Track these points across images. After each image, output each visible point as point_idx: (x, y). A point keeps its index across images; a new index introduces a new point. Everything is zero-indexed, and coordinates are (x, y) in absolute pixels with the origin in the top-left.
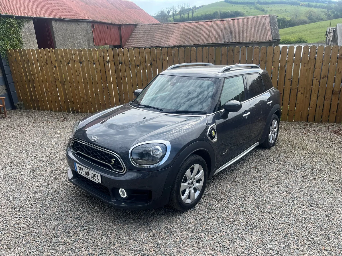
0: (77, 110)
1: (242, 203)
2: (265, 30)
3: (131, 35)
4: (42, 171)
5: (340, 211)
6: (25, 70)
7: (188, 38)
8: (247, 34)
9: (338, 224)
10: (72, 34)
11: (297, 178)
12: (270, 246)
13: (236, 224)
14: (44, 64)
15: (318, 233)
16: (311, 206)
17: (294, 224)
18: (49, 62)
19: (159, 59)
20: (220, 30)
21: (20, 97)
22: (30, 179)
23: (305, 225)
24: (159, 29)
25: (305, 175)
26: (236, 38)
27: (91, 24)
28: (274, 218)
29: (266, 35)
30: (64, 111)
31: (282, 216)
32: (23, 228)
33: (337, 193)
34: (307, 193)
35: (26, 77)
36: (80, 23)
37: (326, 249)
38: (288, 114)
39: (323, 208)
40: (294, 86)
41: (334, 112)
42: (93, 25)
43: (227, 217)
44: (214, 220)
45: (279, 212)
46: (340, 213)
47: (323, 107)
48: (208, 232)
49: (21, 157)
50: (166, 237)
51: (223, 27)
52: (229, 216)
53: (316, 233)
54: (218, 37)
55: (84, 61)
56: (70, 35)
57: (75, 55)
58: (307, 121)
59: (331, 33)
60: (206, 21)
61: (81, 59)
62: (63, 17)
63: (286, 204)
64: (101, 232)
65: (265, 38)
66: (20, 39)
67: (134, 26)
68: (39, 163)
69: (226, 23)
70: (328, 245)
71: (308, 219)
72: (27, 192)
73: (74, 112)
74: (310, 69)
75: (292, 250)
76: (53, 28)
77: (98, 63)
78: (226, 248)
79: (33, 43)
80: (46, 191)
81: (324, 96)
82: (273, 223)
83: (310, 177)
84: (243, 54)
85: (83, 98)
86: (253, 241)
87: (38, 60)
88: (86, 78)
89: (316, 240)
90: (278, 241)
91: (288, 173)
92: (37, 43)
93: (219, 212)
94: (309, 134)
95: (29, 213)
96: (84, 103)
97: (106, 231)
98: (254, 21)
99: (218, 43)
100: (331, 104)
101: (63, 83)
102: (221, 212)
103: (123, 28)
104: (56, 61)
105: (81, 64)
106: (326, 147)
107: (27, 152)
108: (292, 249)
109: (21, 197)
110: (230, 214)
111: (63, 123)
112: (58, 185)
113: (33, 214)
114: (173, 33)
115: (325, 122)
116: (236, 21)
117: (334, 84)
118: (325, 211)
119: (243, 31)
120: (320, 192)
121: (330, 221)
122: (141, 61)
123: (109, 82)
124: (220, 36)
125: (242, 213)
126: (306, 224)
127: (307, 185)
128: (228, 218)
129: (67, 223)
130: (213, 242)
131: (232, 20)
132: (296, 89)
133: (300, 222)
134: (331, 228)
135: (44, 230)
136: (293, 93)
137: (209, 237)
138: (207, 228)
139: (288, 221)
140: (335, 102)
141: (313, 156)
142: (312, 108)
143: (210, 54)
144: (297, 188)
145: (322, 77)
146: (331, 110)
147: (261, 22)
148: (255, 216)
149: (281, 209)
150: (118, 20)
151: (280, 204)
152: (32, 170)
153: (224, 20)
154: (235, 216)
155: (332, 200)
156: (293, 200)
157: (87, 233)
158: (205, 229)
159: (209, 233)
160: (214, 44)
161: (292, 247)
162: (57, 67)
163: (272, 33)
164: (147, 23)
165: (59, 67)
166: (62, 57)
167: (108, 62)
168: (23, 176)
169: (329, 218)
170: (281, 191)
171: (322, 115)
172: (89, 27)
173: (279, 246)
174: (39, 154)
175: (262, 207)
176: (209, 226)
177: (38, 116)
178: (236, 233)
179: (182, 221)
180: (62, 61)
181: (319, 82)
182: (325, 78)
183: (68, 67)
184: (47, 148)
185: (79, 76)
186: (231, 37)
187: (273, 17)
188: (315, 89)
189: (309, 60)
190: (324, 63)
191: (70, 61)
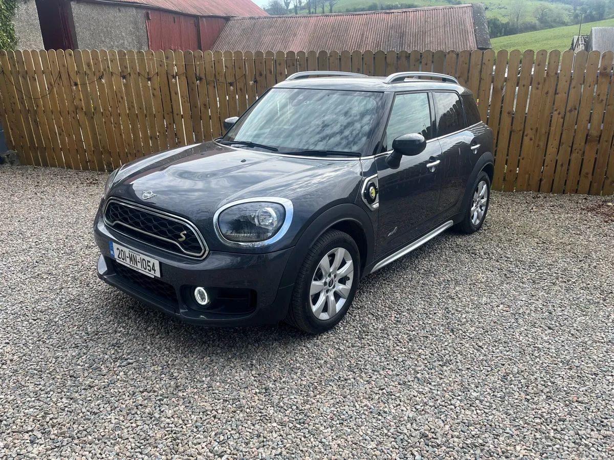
1: (423, 323)
2: (464, 32)
3: (218, 37)
4: (50, 265)
5: (602, 337)
6: (19, 91)
8: (431, 38)
9: (599, 359)
11: (523, 283)
12: (475, 394)
13: (412, 357)
14: (55, 79)
15: (564, 373)
16: (550, 328)
17: (518, 358)
18: (64, 76)
19: (271, 72)
20: (383, 31)
21: (11, 141)
22: (26, 279)
23: (539, 360)
24: (270, 27)
25: (537, 277)
26: (411, 45)
27: (144, 12)
28: (483, 348)
29: (466, 40)
30: (93, 169)
31: (496, 344)
32: (11, 360)
33: (597, 308)
34: (541, 307)
35: (22, 103)
36: (122, 9)
37: (579, 400)
38: (504, 178)
39: (572, 332)
40: (518, 126)
41: (587, 174)
42: (148, 14)
43: (395, 345)
44: (371, 350)
45: (491, 337)
46: (603, 340)
47: (569, 165)
48: (360, 369)
49: (11, 242)
50: (282, 377)
51: (388, 24)
52: (399, 344)
53: (560, 373)
54: (378, 42)
55: (130, 74)
56: (105, 29)
58: (539, 191)
59: (581, 46)
61: (125, 70)
63: (504, 324)
64: (161, 368)
65: (464, 46)
66: (10, 33)
67: (225, 21)
68: (43, 252)
69: (392, 18)
70: (584, 394)
71: (544, 351)
72: (21, 300)
73: (111, 170)
74: (547, 93)
75: (516, 401)
76: (74, 15)
77: (155, 78)
78: (393, 397)
79: (35, 41)
80: (57, 299)
81: (571, 145)
82: (480, 355)
83: (545, 281)
84: (426, 64)
85: (129, 145)
86: (444, 385)
87: (43, 72)
88: (133, 107)
89: (561, 386)
90: (491, 385)
91: (505, 275)
92: (42, 42)
93: (379, 337)
94: (542, 212)
95: (23, 336)
96: (130, 154)
97: (169, 367)
98: (444, 15)
100: (583, 159)
101: (90, 116)
102: (385, 337)
103: (204, 23)
104: (78, 73)
105: (124, 80)
106: (574, 234)
107: (21, 234)
108: (517, 399)
109: (9, 309)
110: (402, 340)
111: (91, 187)
112: (79, 289)
113: (30, 338)
114: (295, 35)
115: (571, 193)
116: (412, 15)
117: (589, 124)
118: (577, 338)
119: (424, 33)
120: (566, 305)
121: (585, 354)
122: (236, 76)
123: (177, 115)
124: (382, 42)
125: (422, 339)
126: (542, 358)
127: (540, 294)
128: (398, 348)
129: (96, 354)
130: (371, 387)
131: (405, 12)
132: (520, 131)
133: (529, 354)
134: (588, 366)
135: (51, 364)
136: (516, 138)
137: (362, 378)
138: (359, 362)
139: (508, 353)
141: (551, 247)
142: (548, 167)
143: (366, 64)
144: (524, 299)
145: (568, 109)
146: (583, 171)
147: (457, 16)
148: (446, 344)
149: (495, 332)
150: (194, 8)
151: (492, 324)
152: (31, 264)
153: (389, 13)
154: (410, 344)
155: (588, 318)
156: (517, 319)
157: (133, 369)
158: (355, 364)
159: (362, 371)
161: (516, 397)
162: (79, 86)
163: (476, 38)
164: (248, 15)
165: (84, 84)
166: (89, 65)
167: (174, 77)
168: (13, 273)
169: (582, 349)
170: (494, 304)
171: (566, 181)
172: (141, 17)
173: (492, 394)
174: (44, 238)
175: (460, 329)
176: (362, 360)
177: (44, 176)
178: (412, 372)
179: (311, 350)
180: (89, 73)
181: (564, 118)
182: (575, 112)
183: (101, 86)
184: (59, 229)
185: (120, 102)
186: (401, 45)
187: (479, 8)
188: (555, 132)
189: (546, 79)
190: (574, 83)
191: (103, 74)
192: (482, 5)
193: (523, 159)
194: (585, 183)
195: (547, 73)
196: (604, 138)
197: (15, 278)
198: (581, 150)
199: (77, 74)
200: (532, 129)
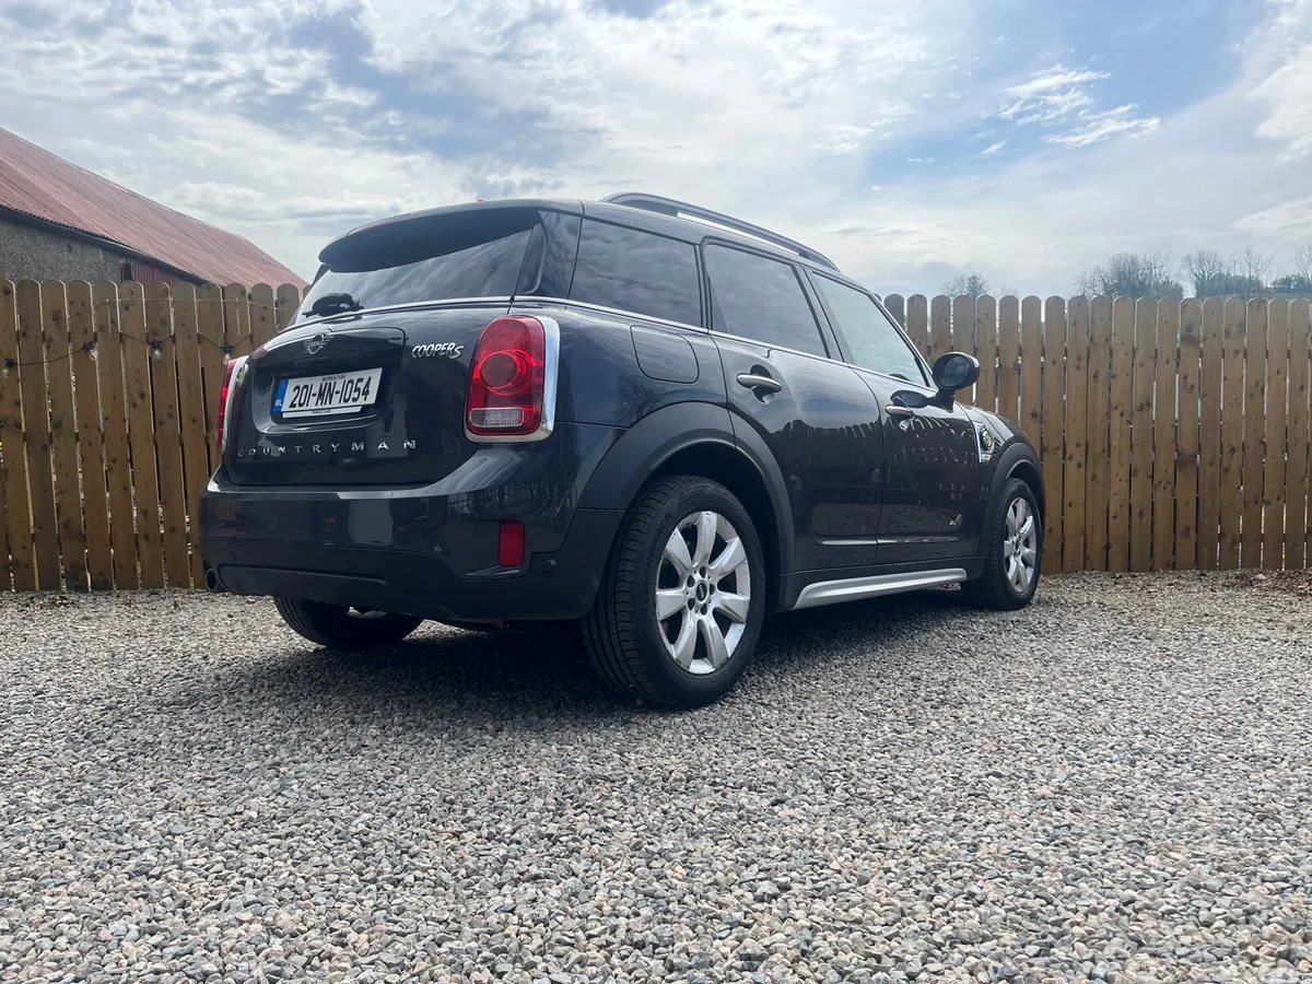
27: (122, 261)
30: (23, 585)
40: (1051, 440)
41: (1187, 529)
42: (128, 267)
47: (1152, 514)
55: (174, 337)
57: (127, 308)
61: (160, 328)
73: (77, 590)
74: (1096, 376)
81: (1150, 473)
100: (1175, 501)
101: (39, 443)
104: (20, 335)
105: (157, 352)
115: (1165, 569)
132: (1058, 448)
136: (1052, 462)
140: (1186, 494)
142: (1118, 519)
145: (1136, 405)
146: (1179, 522)
165: (35, 362)
166: (57, 316)
171: (1152, 547)
172: (113, 271)
180: (54, 336)
182: (1148, 410)
185: (134, 405)
188: (1120, 450)
189: (1092, 349)
190: (1140, 356)
191: (96, 340)
193: (1070, 505)
194: (1187, 547)
195: (1091, 338)
196: (1207, 456)
198: (1169, 483)
199: (18, 340)
200: (1078, 445)
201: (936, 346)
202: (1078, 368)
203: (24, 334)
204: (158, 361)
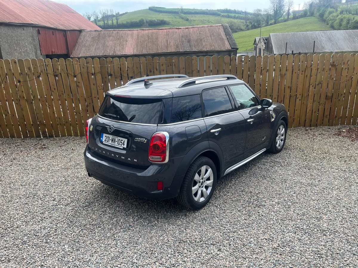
0: (51, 133)
2: (221, 39)
3: (77, 42)
7: (145, 46)
8: (206, 43)
10: (18, 41)
14: (3, 79)
18: (10, 77)
19: (157, 70)
20: (178, 39)
22: (80, 232)
24: (110, 36)
26: (196, 46)
27: (37, 29)
29: (224, 44)
30: (32, 137)
36: (25, 28)
40: (293, 94)
41: (327, 115)
42: (39, 30)
47: (318, 111)
51: (180, 35)
54: (177, 45)
55: (61, 73)
56: (16, 42)
57: (47, 66)
60: (161, 28)
62: (7, 21)
65: (224, 47)
67: (79, 33)
69: (181, 31)
73: (45, 136)
74: (307, 76)
77: (79, 75)
81: (319, 101)
84: (246, 63)
85: (59, 119)
88: (63, 94)
98: (209, 30)
99: (179, 52)
100: (324, 108)
101: (30, 102)
105: (57, 78)
111: (46, 151)
114: (127, 41)
115: (320, 126)
116: (191, 30)
117: (327, 89)
119: (201, 40)
122: (135, 73)
123: (95, 97)
124: (179, 45)
131: (187, 28)
140: (328, 106)
142: (309, 114)
145: (317, 83)
146: (325, 114)
147: (216, 31)
150: (62, 25)
153: (178, 29)
160: (175, 53)
163: (229, 42)
165: (26, 81)
166: (29, 69)
167: (93, 74)
171: (317, 120)
172: (35, 33)
180: (30, 74)
181: (315, 88)
182: (320, 85)
183: (39, 82)
184: (59, 187)
185: (53, 91)
186: (190, 46)
187: (226, 26)
188: (311, 95)
189: (306, 68)
190: (319, 70)
191: (40, 74)
192: (227, 25)
193: (296, 110)
194: (326, 120)
195: (307, 66)
196: (334, 97)
197: (71, 233)
198: (323, 104)
199: (20, 75)
200: (300, 95)
201: (263, 69)
202: (302, 74)
203: (21, 74)
204: (58, 80)
